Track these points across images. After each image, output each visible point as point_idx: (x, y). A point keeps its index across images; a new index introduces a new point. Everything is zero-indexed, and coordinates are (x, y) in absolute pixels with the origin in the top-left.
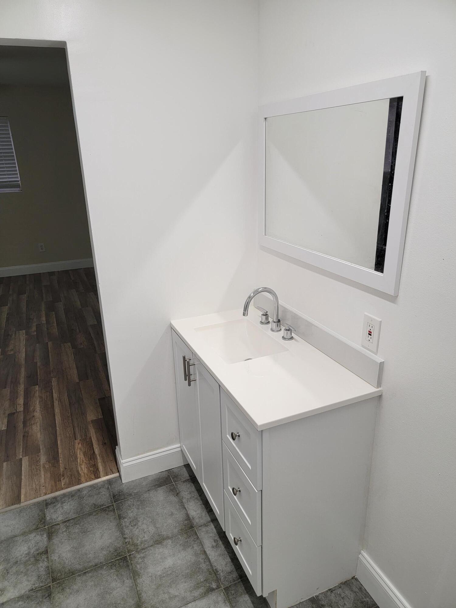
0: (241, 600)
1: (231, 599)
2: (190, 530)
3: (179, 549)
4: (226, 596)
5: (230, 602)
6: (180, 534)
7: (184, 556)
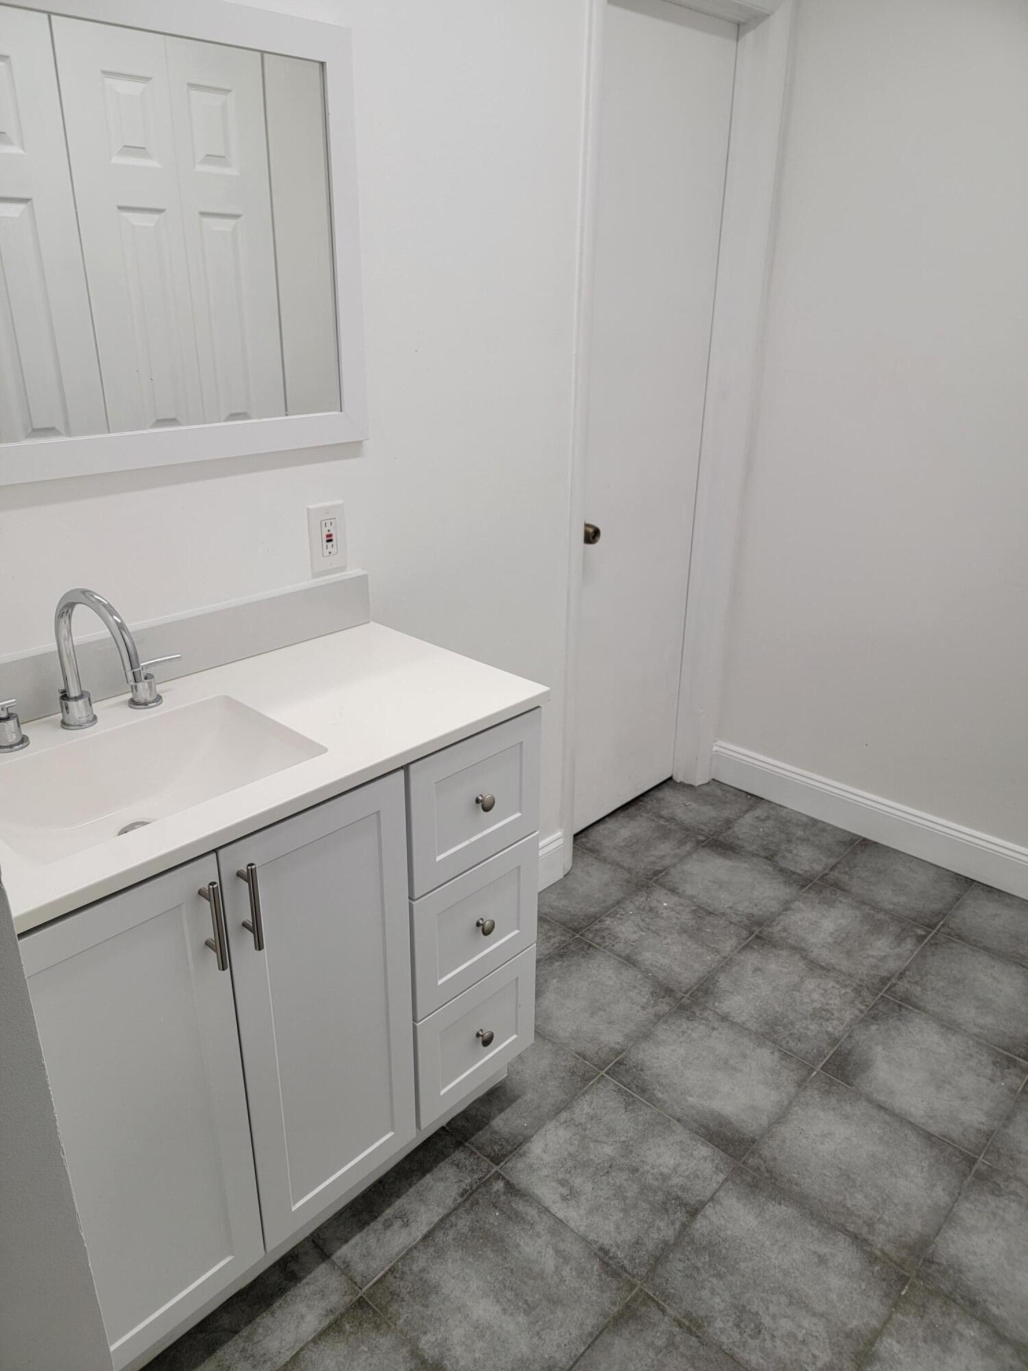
0: (507, 1130)
1: (512, 1146)
2: (371, 1303)
3: (439, 1305)
4: (511, 1156)
5: (518, 1146)
6: (391, 1324)
7: (453, 1281)
